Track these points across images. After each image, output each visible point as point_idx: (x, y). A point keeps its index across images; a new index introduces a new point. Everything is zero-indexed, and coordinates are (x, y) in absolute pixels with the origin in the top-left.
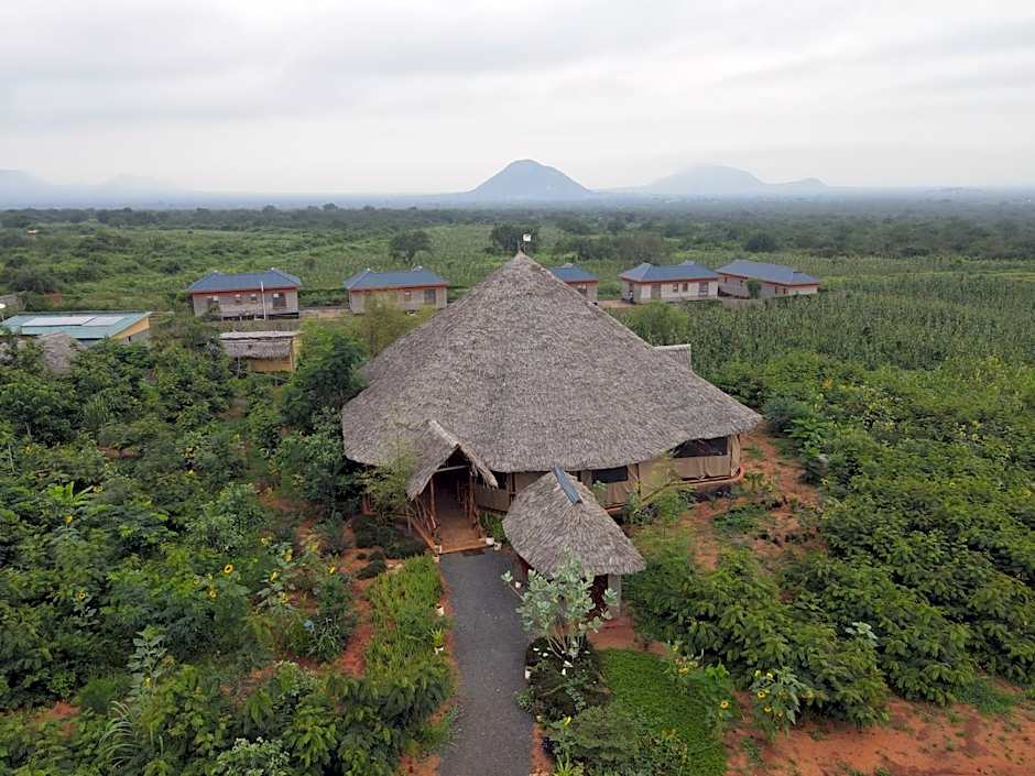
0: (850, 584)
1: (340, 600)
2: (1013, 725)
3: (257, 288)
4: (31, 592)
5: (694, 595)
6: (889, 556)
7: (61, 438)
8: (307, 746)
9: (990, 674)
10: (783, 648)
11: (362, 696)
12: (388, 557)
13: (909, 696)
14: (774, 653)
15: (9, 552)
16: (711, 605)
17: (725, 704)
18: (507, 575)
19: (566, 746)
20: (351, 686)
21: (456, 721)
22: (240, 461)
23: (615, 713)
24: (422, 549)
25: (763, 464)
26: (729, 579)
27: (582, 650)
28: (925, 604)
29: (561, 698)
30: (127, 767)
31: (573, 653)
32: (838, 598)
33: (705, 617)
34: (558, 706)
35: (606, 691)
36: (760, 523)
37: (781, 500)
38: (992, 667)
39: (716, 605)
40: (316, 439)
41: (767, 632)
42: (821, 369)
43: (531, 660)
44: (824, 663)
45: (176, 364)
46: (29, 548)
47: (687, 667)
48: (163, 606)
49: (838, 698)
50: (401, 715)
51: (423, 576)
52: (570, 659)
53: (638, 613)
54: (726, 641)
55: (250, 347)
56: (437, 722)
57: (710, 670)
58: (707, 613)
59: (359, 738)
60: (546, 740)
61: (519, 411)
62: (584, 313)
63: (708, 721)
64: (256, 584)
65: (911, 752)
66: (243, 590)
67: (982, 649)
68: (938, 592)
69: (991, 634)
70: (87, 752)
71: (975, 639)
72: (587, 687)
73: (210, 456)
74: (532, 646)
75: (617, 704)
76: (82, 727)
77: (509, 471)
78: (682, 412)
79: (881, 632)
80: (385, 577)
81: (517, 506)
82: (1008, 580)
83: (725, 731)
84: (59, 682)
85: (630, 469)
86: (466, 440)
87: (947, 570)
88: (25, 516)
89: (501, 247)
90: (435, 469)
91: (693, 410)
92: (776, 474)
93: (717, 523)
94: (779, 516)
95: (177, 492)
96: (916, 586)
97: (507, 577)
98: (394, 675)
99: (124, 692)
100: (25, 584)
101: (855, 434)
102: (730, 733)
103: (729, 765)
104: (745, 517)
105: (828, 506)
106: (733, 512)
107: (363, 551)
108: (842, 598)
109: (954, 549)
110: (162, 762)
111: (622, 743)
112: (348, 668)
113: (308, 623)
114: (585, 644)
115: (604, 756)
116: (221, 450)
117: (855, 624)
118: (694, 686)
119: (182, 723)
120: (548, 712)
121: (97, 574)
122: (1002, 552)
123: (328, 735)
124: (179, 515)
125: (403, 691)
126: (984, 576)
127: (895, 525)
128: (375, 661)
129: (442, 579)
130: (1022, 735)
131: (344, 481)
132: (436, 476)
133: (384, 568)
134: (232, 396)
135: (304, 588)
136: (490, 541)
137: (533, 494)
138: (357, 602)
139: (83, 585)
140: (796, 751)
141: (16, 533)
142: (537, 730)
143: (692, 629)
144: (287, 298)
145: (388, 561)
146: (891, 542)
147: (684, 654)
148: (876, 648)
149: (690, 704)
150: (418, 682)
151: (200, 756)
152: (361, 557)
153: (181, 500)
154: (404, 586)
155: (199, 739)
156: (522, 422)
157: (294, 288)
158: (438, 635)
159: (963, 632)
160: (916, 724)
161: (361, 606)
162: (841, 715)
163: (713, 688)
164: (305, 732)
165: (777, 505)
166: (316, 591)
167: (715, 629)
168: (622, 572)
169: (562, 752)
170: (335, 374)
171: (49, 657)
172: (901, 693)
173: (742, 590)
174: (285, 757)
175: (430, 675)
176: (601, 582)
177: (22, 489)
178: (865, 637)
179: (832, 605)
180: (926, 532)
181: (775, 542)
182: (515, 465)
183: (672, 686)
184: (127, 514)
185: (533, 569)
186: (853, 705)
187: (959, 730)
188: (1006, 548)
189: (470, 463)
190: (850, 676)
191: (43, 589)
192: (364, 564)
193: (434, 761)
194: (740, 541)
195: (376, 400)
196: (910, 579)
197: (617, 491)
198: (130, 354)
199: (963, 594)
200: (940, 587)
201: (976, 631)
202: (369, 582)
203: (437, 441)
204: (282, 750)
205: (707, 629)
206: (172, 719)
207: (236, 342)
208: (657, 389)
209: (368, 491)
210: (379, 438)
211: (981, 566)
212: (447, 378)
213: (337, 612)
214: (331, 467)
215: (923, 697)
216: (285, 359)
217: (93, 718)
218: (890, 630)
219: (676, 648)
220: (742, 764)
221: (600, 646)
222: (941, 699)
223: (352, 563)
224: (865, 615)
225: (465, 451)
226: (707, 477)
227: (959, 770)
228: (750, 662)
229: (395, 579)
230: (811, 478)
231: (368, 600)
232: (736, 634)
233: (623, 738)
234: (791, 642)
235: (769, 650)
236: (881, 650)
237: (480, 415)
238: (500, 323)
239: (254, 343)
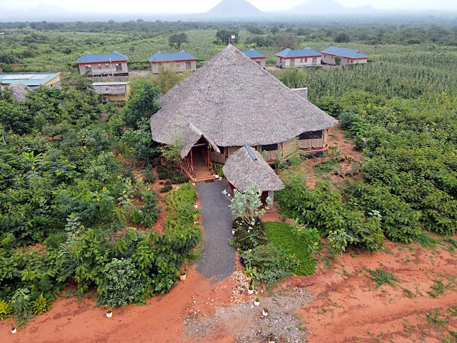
0: (372, 194)
1: (153, 202)
2: (436, 252)
3: (108, 61)
4: (21, 198)
5: (305, 199)
6: (390, 182)
7: (25, 131)
8: (142, 261)
9: (428, 231)
10: (341, 221)
11: (164, 241)
12: (173, 183)
13: (393, 240)
14: (338, 223)
15: (8, 182)
16: (312, 204)
17: (316, 244)
18: (225, 191)
19: (250, 261)
20: (159, 238)
21: (204, 251)
22: (106, 142)
23: (270, 247)
24: (187, 180)
25: (338, 142)
26: (320, 192)
27: (256, 222)
28: (404, 203)
29: (247, 242)
30: (69, 269)
31: (253, 224)
32: (367, 200)
33: (309, 209)
34: (246, 245)
35: (266, 238)
36: (335, 168)
37: (344, 158)
38: (429, 228)
39: (314, 204)
40: (139, 132)
41: (335, 214)
42: (366, 98)
43: (235, 226)
44: (359, 227)
45: (74, 97)
46: (18, 180)
47: (301, 229)
48: (78, 205)
49: (363, 241)
50: (181, 249)
51: (188, 191)
52: (251, 226)
53: (281, 207)
54: (318, 218)
55: (107, 89)
56: (195, 251)
57: (311, 230)
58: (310, 207)
59: (164, 258)
60: (241, 258)
61: (229, 119)
62: (259, 73)
63: (308, 250)
64: (116, 195)
65: (391, 262)
66: (111, 198)
67: (426, 221)
68: (409, 197)
69: (430, 214)
70: (51, 263)
71: (423, 216)
72: (258, 237)
73: (92, 140)
74: (235, 220)
75: (271, 244)
76: (48, 254)
77: (225, 146)
78: (302, 119)
79: (383, 214)
80: (171, 192)
81: (229, 161)
82: (440, 192)
83: (315, 254)
84: (37, 235)
85: (278, 145)
86: (206, 132)
87: (414, 188)
88: (13, 166)
89: (221, 41)
90: (192, 145)
91: (307, 118)
92: (343, 146)
93: (316, 168)
94: (343, 165)
95: (79, 156)
96: (400, 195)
97: (225, 192)
98: (176, 233)
99: (64, 239)
100: (18, 195)
101: (379, 129)
102: (318, 255)
103: (316, 267)
104: (328, 165)
105: (364, 161)
106: (323, 163)
107: (162, 181)
108: (368, 200)
109: (418, 179)
110: (83, 267)
111: (273, 259)
112: (158, 231)
113: (140, 211)
114: (258, 220)
115: (265, 264)
116: (97, 136)
117: (373, 211)
118: (303, 237)
119: (90, 252)
120: (242, 247)
121: (48, 191)
122: (439, 180)
123: (151, 257)
124: (81, 165)
125: (181, 240)
126: (430, 191)
127: (394, 169)
128: (169, 227)
129: (196, 193)
130: (440, 256)
131: (152, 151)
132: (193, 149)
133: (171, 188)
134: (100, 112)
135: (138, 197)
136: (217, 176)
137: (235, 156)
138: (160, 202)
139: (43, 196)
140: (344, 262)
141: (11, 174)
142: (237, 254)
143: (303, 214)
144: (122, 66)
145: (173, 185)
146: (391, 176)
147: (300, 223)
148: (381, 221)
149: (302, 243)
150: (188, 236)
151: (98, 265)
152: (161, 183)
153: (81, 159)
154: (180, 196)
155: (97, 258)
156: (231, 124)
157: (125, 61)
158: (195, 216)
159: (419, 214)
160: (395, 251)
161: (161, 204)
162: (364, 247)
163: (311, 237)
164: (141, 256)
165: (343, 160)
166: (142, 198)
167: (313, 213)
168: (274, 190)
169: (248, 263)
170: (146, 102)
171: (31, 226)
172: (390, 239)
173: (326, 197)
174: (133, 265)
175: (192, 233)
176: (265, 194)
177: (11, 154)
178: (377, 216)
179: (364, 203)
180: (407, 172)
181: (341, 176)
182: (228, 143)
183: (294, 237)
184: (58, 165)
185: (236, 189)
186: (369, 243)
187: (413, 253)
188: (441, 178)
189: (207, 143)
190: (369, 232)
191: (25, 198)
192: (163, 187)
193: (195, 266)
194: (325, 176)
195: (165, 114)
196: (398, 192)
197: (272, 155)
198: (52, 92)
199: (420, 198)
200: (411, 196)
201: (424, 213)
202: (165, 194)
203: (193, 133)
204: (132, 263)
205: (310, 213)
206: (85, 250)
207: (100, 87)
208: (292, 109)
209: (163, 155)
210: (167, 131)
211: (429, 186)
212: (197, 104)
213: (152, 207)
214: (146, 145)
215: (399, 240)
216: (124, 95)
217: (52, 250)
218: (387, 213)
219: (296, 221)
220: (322, 267)
221: (264, 220)
222: (406, 241)
223: (157, 186)
224: (378, 207)
225: (205, 137)
226: (313, 148)
227: (412, 269)
228: (327, 227)
229: (176, 193)
230: (358, 148)
231: (165, 202)
232: (322, 215)
233: (273, 257)
234: (345, 218)
235: (335, 222)
236: (383, 221)
237: (212, 121)
238: (220, 78)
239: (108, 87)
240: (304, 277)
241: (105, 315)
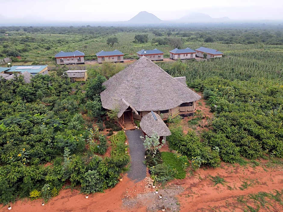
0: (216, 138)
1: (105, 142)
2: (246, 168)
3: (73, 56)
4: (38, 139)
5: (182, 140)
6: (226, 132)
8: (102, 171)
9: (244, 157)
10: (199, 152)
11: (112, 162)
12: (113, 131)
13: (225, 161)
14: (197, 153)
15: (29, 130)
16: (185, 143)
17: (186, 163)
19: (153, 172)
20: (110, 160)
21: (131, 167)
22: (77, 107)
23: (163, 165)
24: (121, 129)
25: (202, 107)
26: (189, 137)
27: (157, 152)
28: (231, 143)
29: (152, 162)
30: (67, 175)
31: (155, 153)
32: (213, 141)
33: (184, 145)
34: (152, 164)
35: (162, 161)
36: (199, 122)
37: (205, 117)
38: (244, 155)
39: (186, 143)
40: (95, 102)
41: (196, 148)
42: (218, 81)
43: (146, 154)
44: (207, 155)
45: (57, 81)
46: (35, 129)
47: (179, 156)
48: (67, 143)
49: (209, 162)
50: (120, 166)
51: (122, 135)
52: (154, 154)
53: (170, 144)
54: (188, 150)
55: (74, 75)
56: (127, 167)
57: (184, 157)
58: (184, 144)
59: (112, 170)
60: (149, 170)
61: (143, 96)
62: (159, 71)
63: (182, 167)
64: (86, 137)
65: (224, 173)
66: (84, 139)
67: (243, 152)
68: (235, 140)
69: (245, 149)
70: (58, 172)
71: (241, 150)
72: (158, 160)
73: (70, 106)
74: (147, 151)
75: (164, 163)
76: (56, 168)
77: (141, 111)
78: (182, 96)
79: (221, 149)
80: (113, 135)
81: (143, 120)
82: (250, 137)
83: (186, 169)
84: (48, 158)
85: (169, 110)
86: (131, 103)
87: (237, 135)
88: (31, 121)
89: (137, 41)
90: (124, 111)
91: (185, 95)
92: (204, 110)
93: (189, 122)
94: (204, 121)
95: (64, 116)
96: (230, 138)
97: (141, 137)
98: (117, 158)
99: (63, 160)
100: (36, 138)
101: (223, 101)
102: (187, 169)
103: (186, 175)
104: (196, 121)
105: (214, 119)
106: (193, 120)
107: (108, 129)
108: (214, 141)
109: (240, 130)
110: (74, 174)
111: (165, 171)
112: (107, 156)
113: (98, 146)
114: (158, 151)
115: (161, 173)
116: (72, 104)
117: (215, 147)
118: (180, 160)
119: (78, 167)
120: (149, 165)
121: (52, 136)
122: (251, 131)
123: (106, 169)
124: (65, 121)
125: (120, 161)
126: (245, 136)
127: (228, 124)
128: (113, 154)
129: (126, 136)
130: (248, 170)
131: (102, 113)
132: (125, 113)
133: (113, 133)
134: (71, 89)
135: (96, 138)
136: (137, 127)
137: (146, 117)
138: (108, 141)
139: (49, 138)
140: (200, 172)
141: (31, 126)
142: (147, 168)
143: (181, 148)
144: (81, 59)
145: (113, 132)
146: (227, 128)
147: (179, 153)
148: (219, 152)
149: (179, 163)
150: (123, 159)
151: (81, 173)
152: (107, 131)
153: (65, 118)
154: (118, 138)
155: (81, 170)
156: (144, 99)
157: (83, 56)
158: (126, 149)
159: (238, 149)
160: (226, 167)
161: (108, 142)
162: (210, 165)
163: (183, 160)
164: (101, 169)
165: (204, 118)
166: (99, 139)
167: (186, 148)
168: (166, 136)
169: (153, 173)
171: (45, 154)
172: (224, 161)
173: (192, 139)
174: (98, 173)
175: (126, 158)
176: (161, 138)
177: (29, 115)
178: (217, 149)
179: (212, 142)
180: (235, 126)
181: (202, 127)
182: (142, 109)
183: (176, 160)
184: (55, 121)
185: (146, 135)
186: (213, 163)
187: (235, 168)
188: (252, 130)
189: (132, 110)
190: (212, 158)
191: (40, 139)
192: (108, 133)
193: (127, 174)
194: (194, 127)
195: (109, 92)
196: (230, 137)
197: (166, 115)
198: (45, 78)
199: (240, 140)
200: (235, 139)
201: (242, 148)
202: (110, 137)
203: (124, 104)
204: (97, 172)
205: (184, 148)
206: (75, 166)
207: (71, 73)
208: (176, 90)
209: (108, 116)
210: (110, 103)
211: (245, 134)
212: (126, 88)
213: (105, 144)
214: (99, 109)
215: (228, 162)
216: (83, 78)
217: (58, 166)
218: (223, 148)
219: (177, 152)
220: (189, 175)
221: (161, 151)
222: (232, 162)
223: (105, 132)
224: (218, 144)
225: (131, 107)
226: (188, 111)
227: (233, 176)
228: (192, 155)
229: (116, 136)
230: (212, 111)
231: (110, 141)
232: (190, 149)
233: (165, 170)
234: (201, 151)
235: (196, 152)
236: (220, 152)
237: (134, 97)
238: (139, 74)
239: (75, 74)
240: (180, 180)
241: (85, 197)
